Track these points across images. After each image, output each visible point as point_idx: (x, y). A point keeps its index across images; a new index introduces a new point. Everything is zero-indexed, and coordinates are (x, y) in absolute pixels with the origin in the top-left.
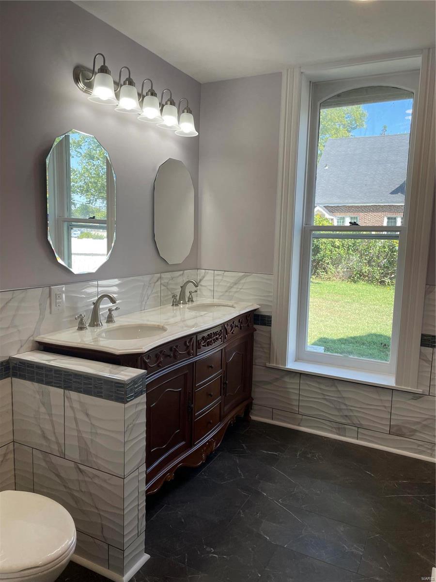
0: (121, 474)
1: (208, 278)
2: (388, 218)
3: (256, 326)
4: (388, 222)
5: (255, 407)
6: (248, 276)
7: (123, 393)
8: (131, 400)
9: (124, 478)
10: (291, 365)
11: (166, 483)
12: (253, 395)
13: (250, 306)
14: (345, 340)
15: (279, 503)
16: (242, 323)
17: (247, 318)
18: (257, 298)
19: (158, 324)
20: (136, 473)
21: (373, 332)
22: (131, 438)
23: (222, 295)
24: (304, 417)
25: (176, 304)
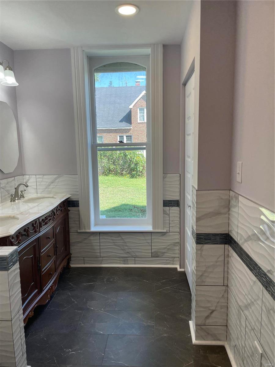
0: (9, 318)
1: (32, 181)
2: (120, 136)
3: (69, 208)
4: (120, 139)
5: (72, 259)
6: (60, 177)
7: (6, 264)
8: (11, 267)
9: (12, 320)
10: (93, 229)
11: (29, 319)
12: (71, 252)
13: (65, 196)
14: (109, 210)
15: (102, 311)
16: (62, 207)
17: (64, 204)
18: (68, 190)
19: (9, 215)
20: (18, 316)
21: (123, 203)
22: (13, 293)
23: (44, 191)
24: (104, 258)
25: (13, 200)
